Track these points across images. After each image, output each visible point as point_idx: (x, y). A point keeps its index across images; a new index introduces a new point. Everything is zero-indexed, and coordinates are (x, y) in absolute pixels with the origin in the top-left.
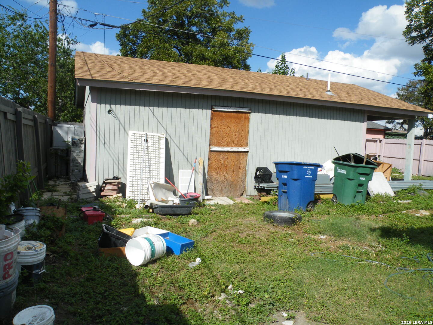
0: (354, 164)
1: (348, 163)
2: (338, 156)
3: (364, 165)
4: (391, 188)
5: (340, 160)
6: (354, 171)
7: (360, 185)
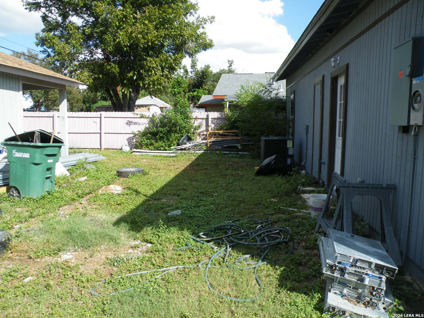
0: (40, 144)
1: (32, 144)
2: (14, 135)
3: (51, 144)
4: (63, 167)
5: (18, 141)
6: (41, 153)
7: (49, 169)
